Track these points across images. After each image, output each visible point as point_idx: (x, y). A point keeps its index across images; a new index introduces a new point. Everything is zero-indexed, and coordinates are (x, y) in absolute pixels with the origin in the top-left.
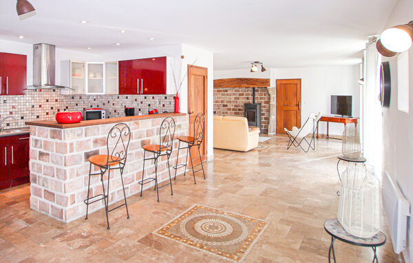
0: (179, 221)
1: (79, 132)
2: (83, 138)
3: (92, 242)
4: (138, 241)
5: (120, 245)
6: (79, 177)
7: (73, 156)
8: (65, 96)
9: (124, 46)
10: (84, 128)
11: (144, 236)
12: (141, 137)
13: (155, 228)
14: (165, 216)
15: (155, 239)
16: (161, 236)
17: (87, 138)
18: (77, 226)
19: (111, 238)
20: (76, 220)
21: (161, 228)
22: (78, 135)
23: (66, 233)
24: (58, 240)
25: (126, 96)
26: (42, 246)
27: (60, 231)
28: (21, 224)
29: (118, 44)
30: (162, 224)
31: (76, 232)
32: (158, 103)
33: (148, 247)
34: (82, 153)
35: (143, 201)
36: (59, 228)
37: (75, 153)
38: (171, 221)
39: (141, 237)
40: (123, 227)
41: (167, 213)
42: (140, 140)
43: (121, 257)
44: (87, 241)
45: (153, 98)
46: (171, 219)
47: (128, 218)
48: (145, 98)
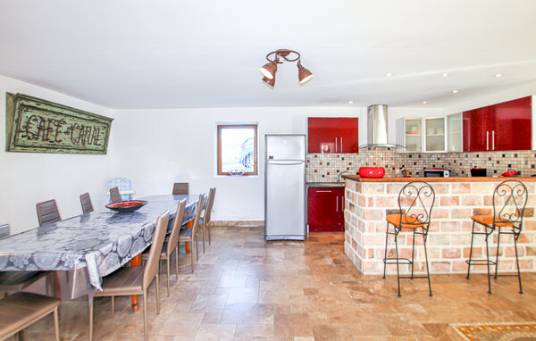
0: (506, 330)
1: (380, 187)
2: (385, 195)
3: (372, 301)
4: (423, 325)
5: (398, 317)
6: (378, 233)
7: (372, 211)
8: (401, 154)
9: (464, 93)
10: (385, 184)
11: (435, 322)
12: (473, 205)
13: (459, 321)
14: (486, 314)
15: (448, 332)
16: (460, 333)
17: (390, 195)
18: (369, 281)
19: (395, 306)
20: (374, 276)
21: (467, 325)
22: (379, 191)
23: (355, 283)
24: (346, 285)
25: (476, 153)
26: (331, 284)
27: (353, 279)
28: (329, 261)
29: (455, 92)
30: (472, 321)
31: (366, 285)
32: (523, 163)
33: (431, 337)
34: (384, 210)
35: (466, 284)
36: (354, 276)
37: (374, 208)
38: (491, 324)
39: (430, 322)
40: (417, 301)
41: (493, 312)
42: (472, 208)
43: (390, 329)
44: (369, 298)
45: (516, 156)
46: (493, 321)
47: (431, 295)
48: (504, 156)
